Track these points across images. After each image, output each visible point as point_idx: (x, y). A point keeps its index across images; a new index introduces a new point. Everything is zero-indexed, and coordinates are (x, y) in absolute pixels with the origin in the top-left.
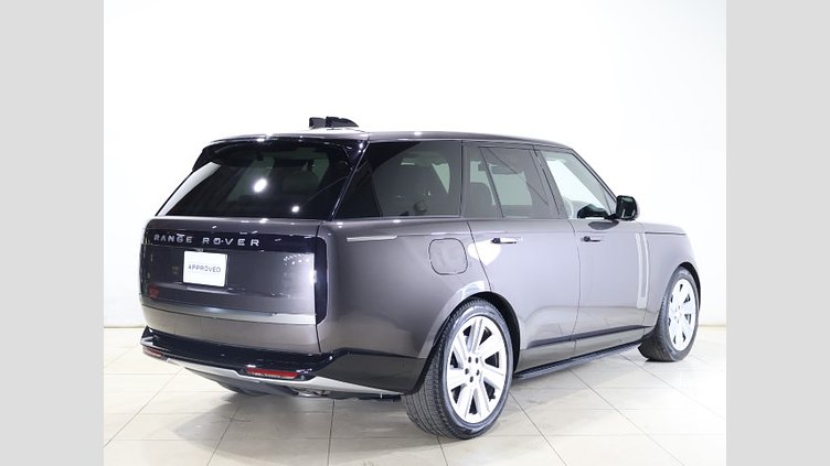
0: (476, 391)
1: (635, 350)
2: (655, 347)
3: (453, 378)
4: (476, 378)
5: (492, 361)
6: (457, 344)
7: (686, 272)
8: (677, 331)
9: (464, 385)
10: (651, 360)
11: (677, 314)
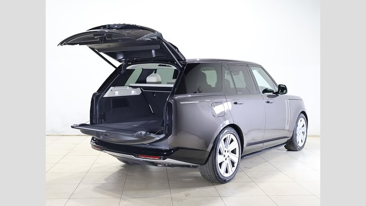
0: (228, 164)
1: (283, 147)
2: (291, 145)
3: (220, 158)
4: (228, 159)
5: (234, 152)
6: (221, 145)
7: (303, 115)
8: (299, 138)
9: (223, 162)
10: (289, 150)
11: (299, 132)
